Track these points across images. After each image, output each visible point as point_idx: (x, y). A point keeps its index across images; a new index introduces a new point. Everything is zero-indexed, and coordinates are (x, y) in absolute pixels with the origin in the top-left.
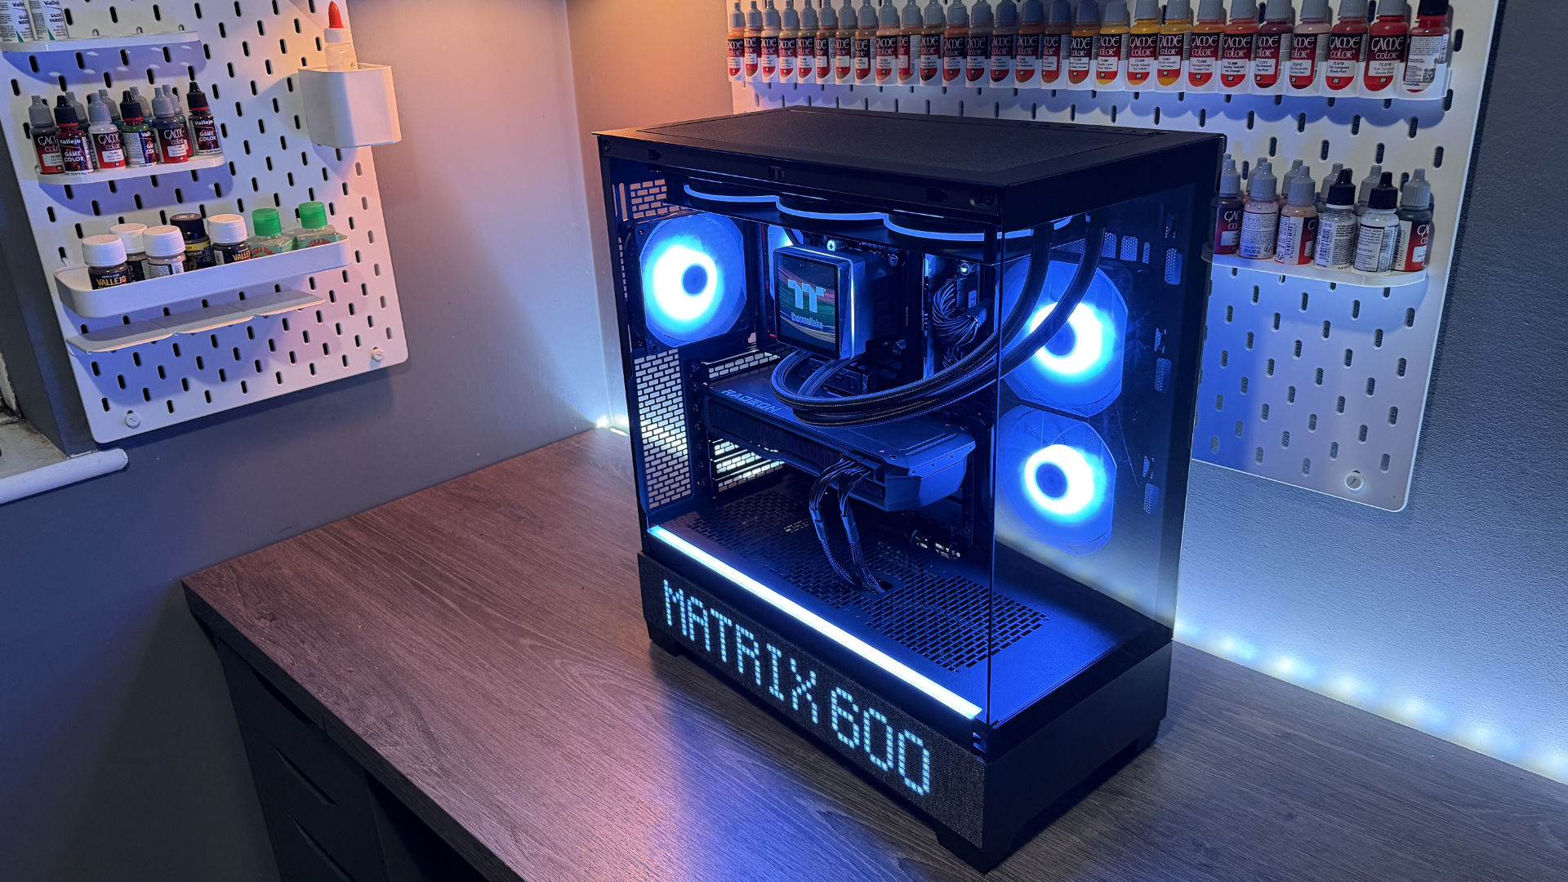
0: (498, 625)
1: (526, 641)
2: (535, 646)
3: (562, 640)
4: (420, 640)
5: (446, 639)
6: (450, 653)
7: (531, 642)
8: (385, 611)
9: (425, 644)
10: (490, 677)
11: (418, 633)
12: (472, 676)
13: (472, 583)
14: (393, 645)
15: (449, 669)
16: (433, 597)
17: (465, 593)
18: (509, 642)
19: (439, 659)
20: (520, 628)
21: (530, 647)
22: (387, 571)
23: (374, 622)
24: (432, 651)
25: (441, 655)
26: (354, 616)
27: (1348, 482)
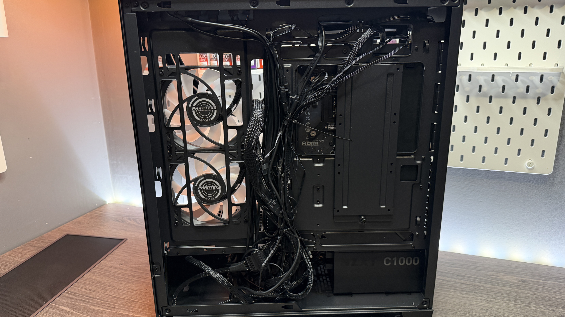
27: (527, 165)
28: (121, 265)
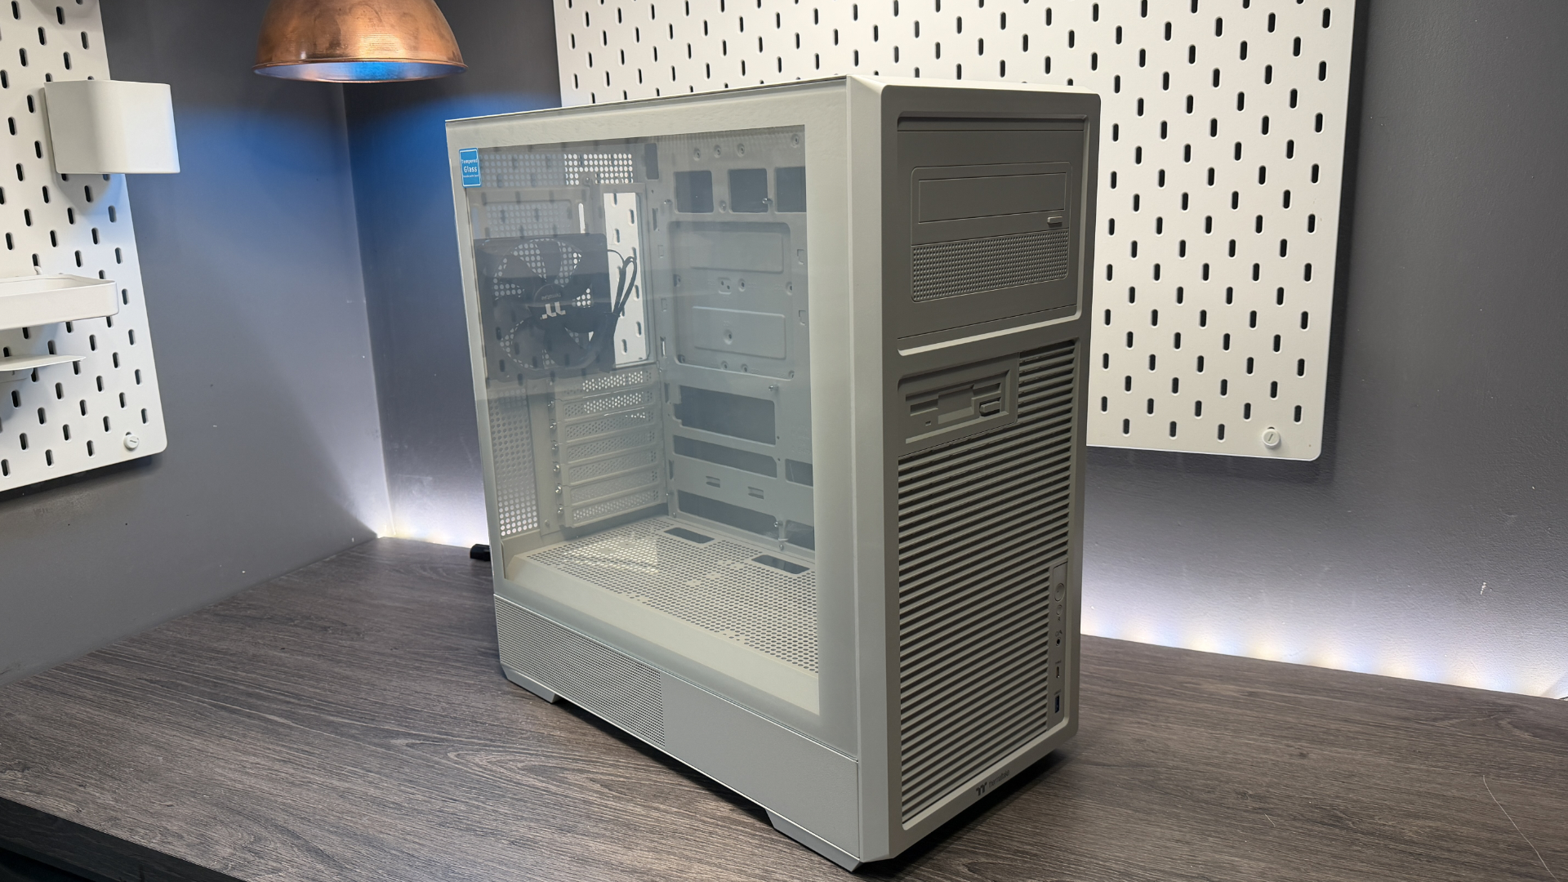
1: (400, 742)
2: (413, 744)
3: (447, 734)
4: (252, 759)
5: (288, 753)
6: (304, 767)
7: (407, 742)
8: (190, 738)
9: (263, 763)
10: (370, 782)
11: (245, 753)
12: (347, 785)
13: (297, 696)
14: (219, 770)
15: (310, 782)
16: (249, 716)
17: (290, 706)
18: (375, 745)
19: (292, 775)
20: (383, 730)
21: (407, 745)
22: (172, 699)
23: (178, 751)
24: (275, 768)
25: (292, 771)
26: (146, 749)
27: (1265, 438)
28: (394, 650)
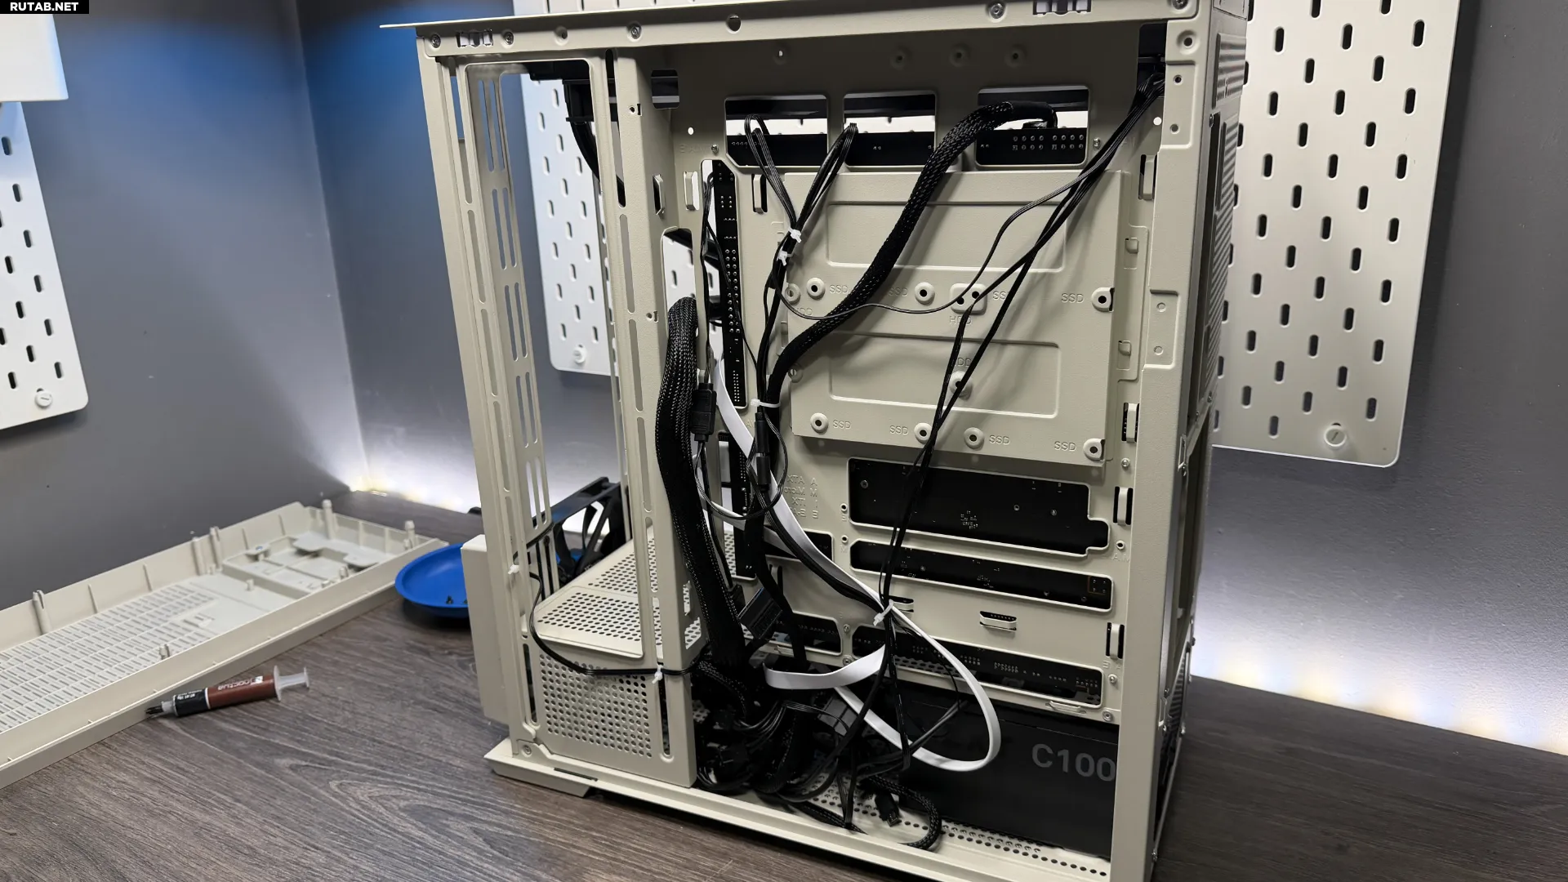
0: (241, 744)
1: (284, 762)
2: (298, 766)
3: (337, 754)
7: (292, 762)
10: (234, 817)
12: (208, 818)
14: (81, 789)
15: (170, 812)
18: (258, 765)
19: (155, 800)
21: (290, 767)
25: (157, 795)
27: (1328, 436)
